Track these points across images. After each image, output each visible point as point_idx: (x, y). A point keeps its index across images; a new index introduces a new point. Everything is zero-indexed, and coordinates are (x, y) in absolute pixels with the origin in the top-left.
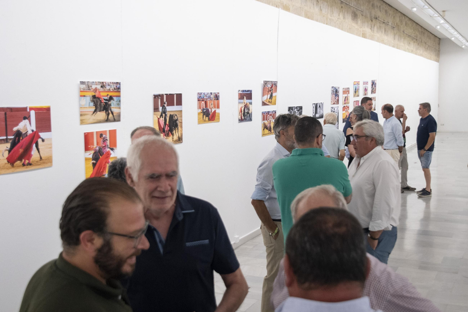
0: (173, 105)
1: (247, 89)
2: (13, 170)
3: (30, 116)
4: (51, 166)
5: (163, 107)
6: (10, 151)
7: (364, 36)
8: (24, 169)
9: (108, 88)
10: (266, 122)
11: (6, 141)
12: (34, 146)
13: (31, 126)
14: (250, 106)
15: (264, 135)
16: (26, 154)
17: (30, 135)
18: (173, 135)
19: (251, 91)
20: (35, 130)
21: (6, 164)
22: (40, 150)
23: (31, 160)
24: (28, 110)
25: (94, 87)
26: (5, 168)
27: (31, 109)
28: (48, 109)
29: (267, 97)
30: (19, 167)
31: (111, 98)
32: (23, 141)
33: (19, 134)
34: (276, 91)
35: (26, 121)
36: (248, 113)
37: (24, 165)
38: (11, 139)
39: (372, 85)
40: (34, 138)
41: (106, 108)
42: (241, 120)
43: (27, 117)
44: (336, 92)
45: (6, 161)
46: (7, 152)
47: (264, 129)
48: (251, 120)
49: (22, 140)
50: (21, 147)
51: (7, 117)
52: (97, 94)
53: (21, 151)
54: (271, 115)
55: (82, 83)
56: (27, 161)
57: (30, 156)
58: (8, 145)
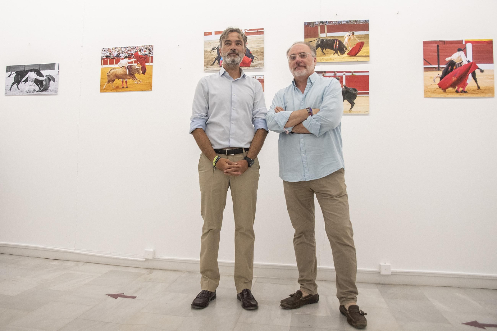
2: (444, 95)
3: (465, 48)
4: (492, 97)
6: (441, 78)
8: (458, 95)
11: (438, 69)
12: (470, 75)
13: (466, 57)
16: (461, 81)
17: (465, 65)
20: (471, 61)
21: (437, 89)
22: (477, 80)
23: (466, 89)
24: (464, 43)
26: (436, 93)
27: (467, 42)
28: (490, 43)
30: (451, 93)
32: (457, 71)
33: (452, 64)
35: (462, 53)
37: (457, 92)
38: (443, 68)
40: (471, 69)
43: (463, 49)
45: (437, 87)
46: (439, 79)
49: (455, 69)
50: (455, 76)
51: (440, 49)
53: (454, 79)
56: (461, 89)
57: (466, 84)
58: (440, 73)
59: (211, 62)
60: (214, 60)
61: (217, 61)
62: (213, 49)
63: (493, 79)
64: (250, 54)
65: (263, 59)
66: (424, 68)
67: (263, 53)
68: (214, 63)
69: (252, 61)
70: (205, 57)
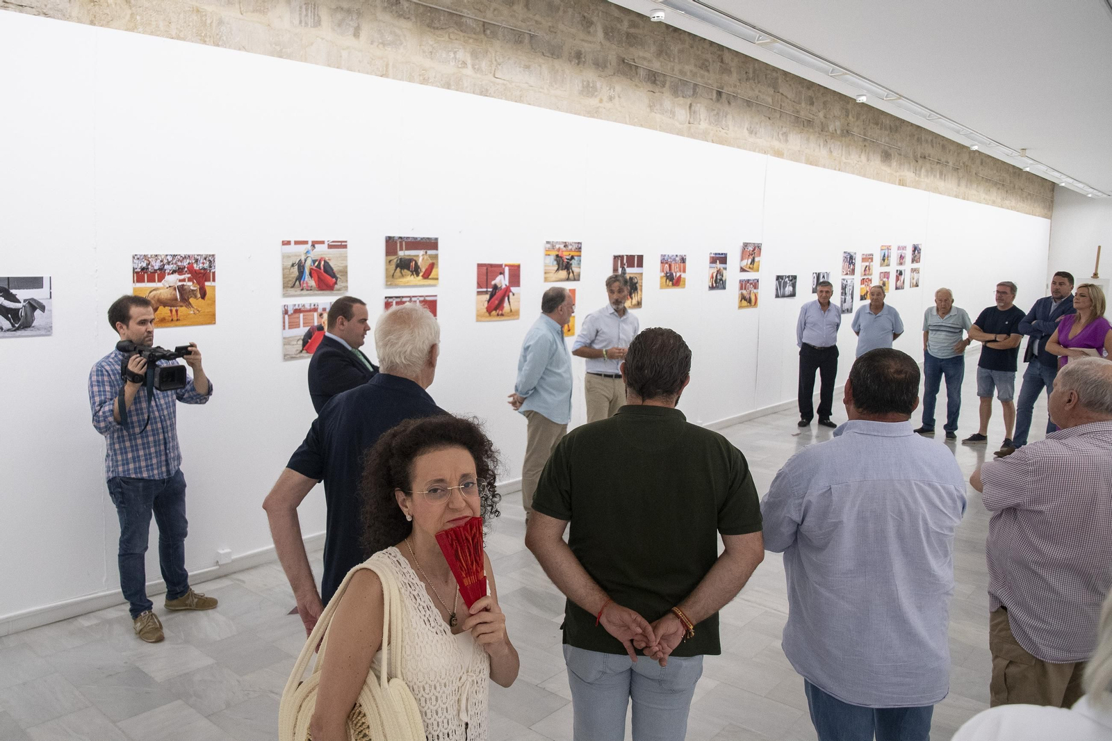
0: (633, 266)
1: (721, 252)
2: (489, 318)
3: (504, 272)
4: (518, 319)
5: (623, 268)
6: (488, 302)
7: (902, 183)
8: (498, 318)
9: (570, 247)
10: (744, 292)
11: (486, 292)
12: (506, 298)
13: (505, 281)
14: (724, 271)
15: (740, 307)
16: (499, 306)
17: (504, 288)
18: (632, 298)
19: (726, 254)
20: (508, 284)
22: (511, 303)
23: (504, 312)
24: (504, 266)
25: (557, 246)
27: (506, 266)
28: (519, 267)
29: (747, 262)
30: (494, 316)
31: (572, 258)
32: (499, 294)
33: (495, 287)
34: (759, 255)
35: (502, 276)
36: (721, 280)
37: (498, 315)
38: (489, 291)
39: (914, 251)
40: (507, 292)
41: (567, 267)
42: (712, 288)
43: (502, 273)
44: (850, 259)
45: (485, 310)
46: (486, 303)
47: (741, 301)
48: (724, 288)
49: (498, 292)
50: (497, 299)
51: (488, 272)
52: (560, 254)
53: (497, 302)
54: (751, 284)
55: (548, 242)
56: (500, 312)
57: (503, 308)
58: (487, 297)
59: (291, 284)
60: (294, 280)
61: (298, 283)
62: (293, 265)
63: (519, 302)
64: (334, 274)
65: (347, 281)
66: (478, 292)
67: (347, 272)
68: (294, 285)
69: (336, 283)
70: (284, 277)
